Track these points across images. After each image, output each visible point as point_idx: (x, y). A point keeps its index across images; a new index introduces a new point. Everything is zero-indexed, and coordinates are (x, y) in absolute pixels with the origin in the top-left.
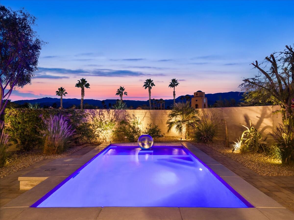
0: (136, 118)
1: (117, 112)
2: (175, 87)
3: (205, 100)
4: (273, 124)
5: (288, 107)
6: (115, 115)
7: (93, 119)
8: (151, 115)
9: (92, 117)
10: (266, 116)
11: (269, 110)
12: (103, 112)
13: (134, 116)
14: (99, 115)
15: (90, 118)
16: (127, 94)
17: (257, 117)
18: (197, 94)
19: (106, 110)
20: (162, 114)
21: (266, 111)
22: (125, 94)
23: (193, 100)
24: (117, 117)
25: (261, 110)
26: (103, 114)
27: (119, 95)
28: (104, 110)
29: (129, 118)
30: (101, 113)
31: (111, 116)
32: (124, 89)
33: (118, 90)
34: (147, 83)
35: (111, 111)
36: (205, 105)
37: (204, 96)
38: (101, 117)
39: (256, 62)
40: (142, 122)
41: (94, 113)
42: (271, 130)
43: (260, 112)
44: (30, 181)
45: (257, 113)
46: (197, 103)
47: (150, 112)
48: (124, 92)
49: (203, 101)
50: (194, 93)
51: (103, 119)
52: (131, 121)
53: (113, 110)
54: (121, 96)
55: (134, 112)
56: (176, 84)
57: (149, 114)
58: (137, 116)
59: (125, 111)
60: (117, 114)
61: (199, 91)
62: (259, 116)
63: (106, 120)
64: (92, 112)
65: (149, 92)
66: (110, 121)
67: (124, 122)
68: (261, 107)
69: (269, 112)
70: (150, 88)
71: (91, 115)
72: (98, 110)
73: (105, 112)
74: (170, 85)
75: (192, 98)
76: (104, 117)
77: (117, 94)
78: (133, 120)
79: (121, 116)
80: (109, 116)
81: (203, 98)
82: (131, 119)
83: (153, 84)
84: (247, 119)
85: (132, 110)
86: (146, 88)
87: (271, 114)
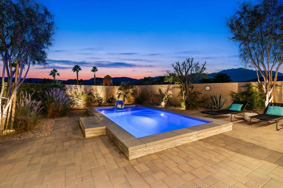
0: (97, 91)
1: (86, 87)
2: (95, 72)
3: (111, 81)
4: (173, 93)
5: (185, 85)
6: (85, 89)
7: (70, 92)
8: (106, 89)
9: (70, 90)
10: (169, 89)
11: (171, 86)
12: (77, 87)
13: (96, 89)
14: (74, 89)
15: (69, 91)
16: (60, 75)
17: (165, 90)
18: (106, 77)
19: (79, 85)
20: (112, 89)
21: (169, 87)
22: (57, 75)
23: (104, 81)
24: (86, 90)
25: (167, 87)
26: (77, 88)
27: (52, 75)
28: (78, 85)
29: (93, 91)
30: (76, 88)
31: (82, 90)
32: (57, 71)
33: (51, 71)
34: (75, 68)
35: (83, 86)
36: (111, 84)
37: (111, 78)
38: (76, 90)
39: (173, 64)
40: (101, 94)
41: (71, 88)
42: (172, 96)
43: (167, 88)
44: (93, 130)
45: (165, 88)
46: (106, 83)
47: (105, 87)
48: (56, 73)
49: (110, 81)
50: (105, 77)
51: (77, 92)
52: (95, 93)
53: (84, 86)
54: (54, 76)
55: (96, 87)
56: (96, 70)
57: (105, 88)
58: (98, 90)
59: (91, 87)
60: (86, 88)
61: (108, 76)
62: (166, 89)
63: (79, 92)
64: (70, 87)
65: (77, 74)
66: (81, 93)
67: (90, 94)
68: (167, 85)
69: (171, 88)
70: (78, 72)
71: (70, 89)
72: (74, 86)
73: (78, 86)
74: (92, 71)
75: (104, 80)
76: (78, 90)
77: (50, 74)
78: (96, 93)
79: (88, 90)
80: (81, 89)
81: (110, 80)
82: (94, 91)
83: (80, 69)
84: (160, 91)
85: (95, 86)
86: (74, 71)
87: (172, 88)
